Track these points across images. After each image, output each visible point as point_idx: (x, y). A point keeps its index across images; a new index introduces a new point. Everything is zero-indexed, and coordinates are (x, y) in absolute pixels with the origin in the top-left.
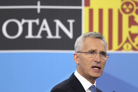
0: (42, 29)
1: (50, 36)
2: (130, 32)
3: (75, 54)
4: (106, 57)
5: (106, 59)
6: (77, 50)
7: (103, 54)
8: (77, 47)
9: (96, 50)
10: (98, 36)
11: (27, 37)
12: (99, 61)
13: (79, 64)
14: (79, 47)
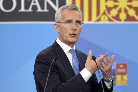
0: (32, 4)
1: (39, 10)
2: (106, 6)
3: (55, 24)
4: (81, 25)
5: (81, 26)
6: (57, 21)
7: (78, 23)
8: (56, 18)
9: (72, 20)
10: (73, 8)
11: (20, 11)
12: (75, 28)
13: (59, 32)
14: (58, 18)
